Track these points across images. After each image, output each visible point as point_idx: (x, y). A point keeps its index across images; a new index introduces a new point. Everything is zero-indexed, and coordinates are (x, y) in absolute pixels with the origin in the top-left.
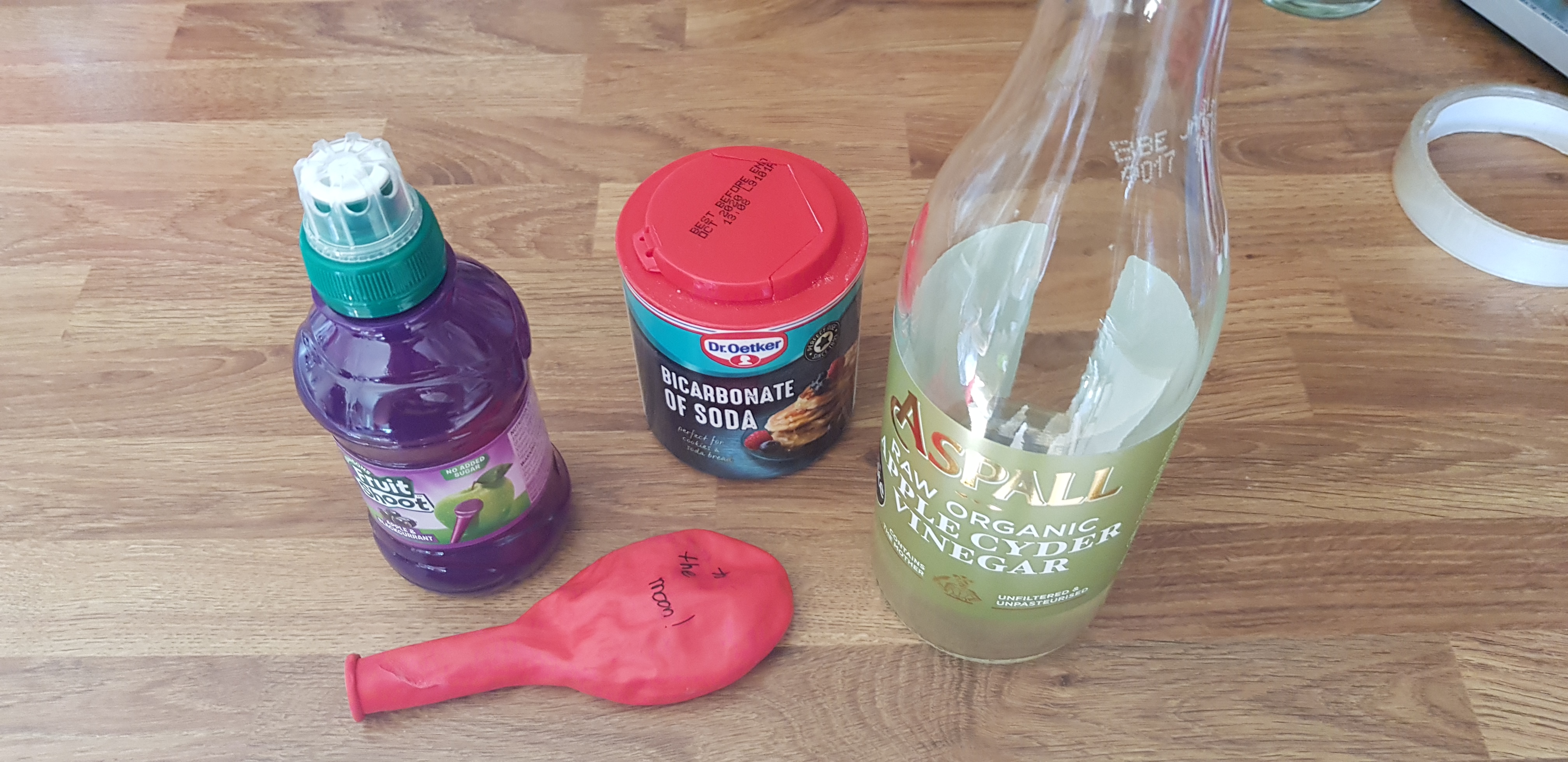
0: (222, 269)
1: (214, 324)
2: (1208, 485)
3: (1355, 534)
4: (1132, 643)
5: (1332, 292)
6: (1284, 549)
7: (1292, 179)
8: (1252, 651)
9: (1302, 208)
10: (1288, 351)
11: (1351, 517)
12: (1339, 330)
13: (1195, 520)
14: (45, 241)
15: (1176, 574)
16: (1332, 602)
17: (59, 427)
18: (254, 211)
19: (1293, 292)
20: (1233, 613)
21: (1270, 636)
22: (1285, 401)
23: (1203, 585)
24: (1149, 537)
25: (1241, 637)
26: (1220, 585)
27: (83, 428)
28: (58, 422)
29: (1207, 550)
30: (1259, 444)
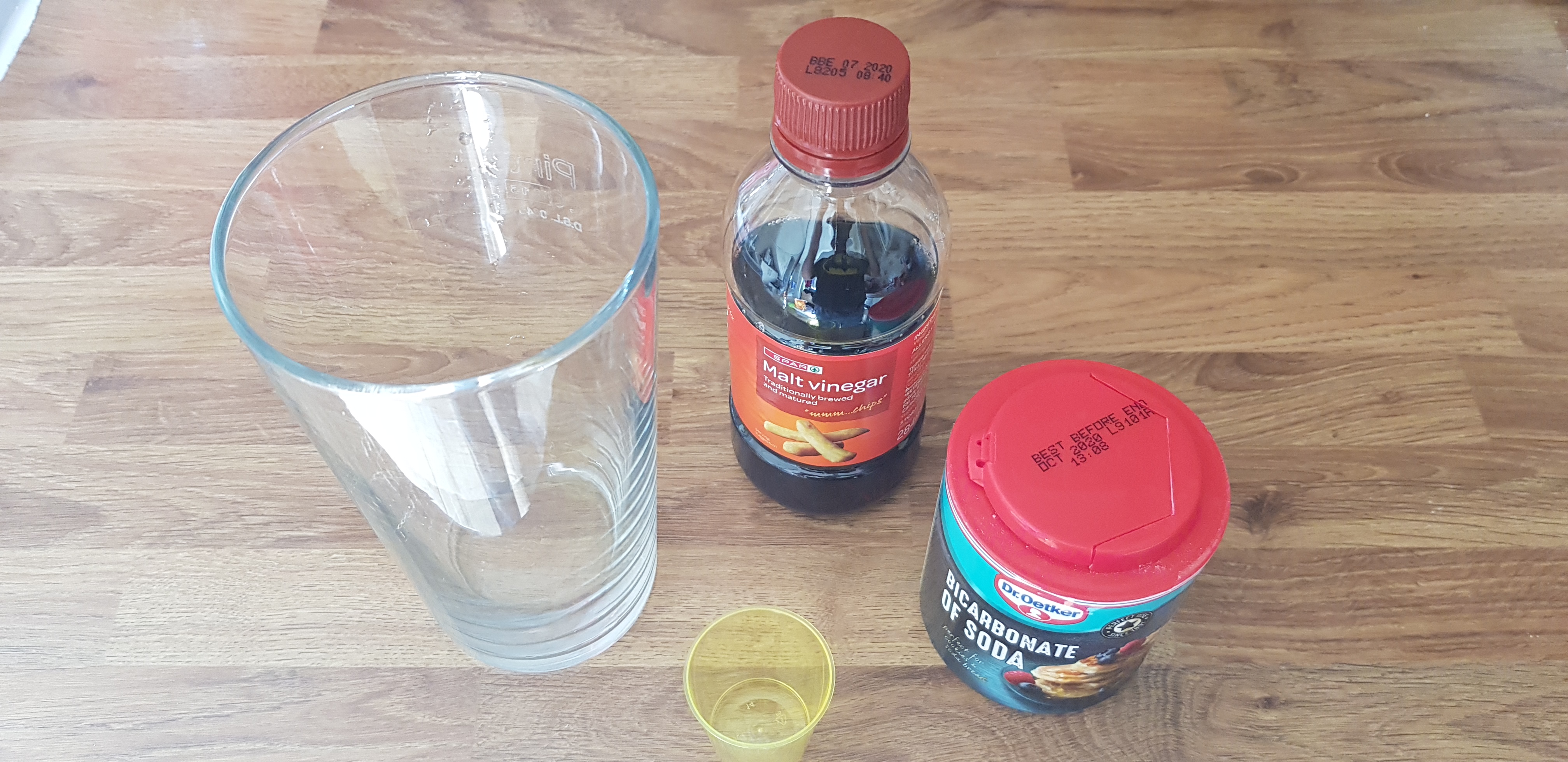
2: (1393, 508)
3: (1537, 560)
4: (1330, 666)
5: (1499, 314)
6: (1472, 574)
7: (1453, 197)
8: (1447, 676)
9: (1465, 227)
10: (1460, 375)
11: (1533, 543)
12: (1509, 353)
13: (1383, 544)
15: (1368, 597)
16: (1522, 628)
19: (1461, 314)
20: (1428, 638)
21: (1465, 660)
22: (1462, 425)
23: (1394, 610)
24: (1339, 560)
25: (1435, 662)
26: (1411, 609)
27: (272, 434)
28: (246, 427)
29: (1396, 574)
30: (1439, 468)
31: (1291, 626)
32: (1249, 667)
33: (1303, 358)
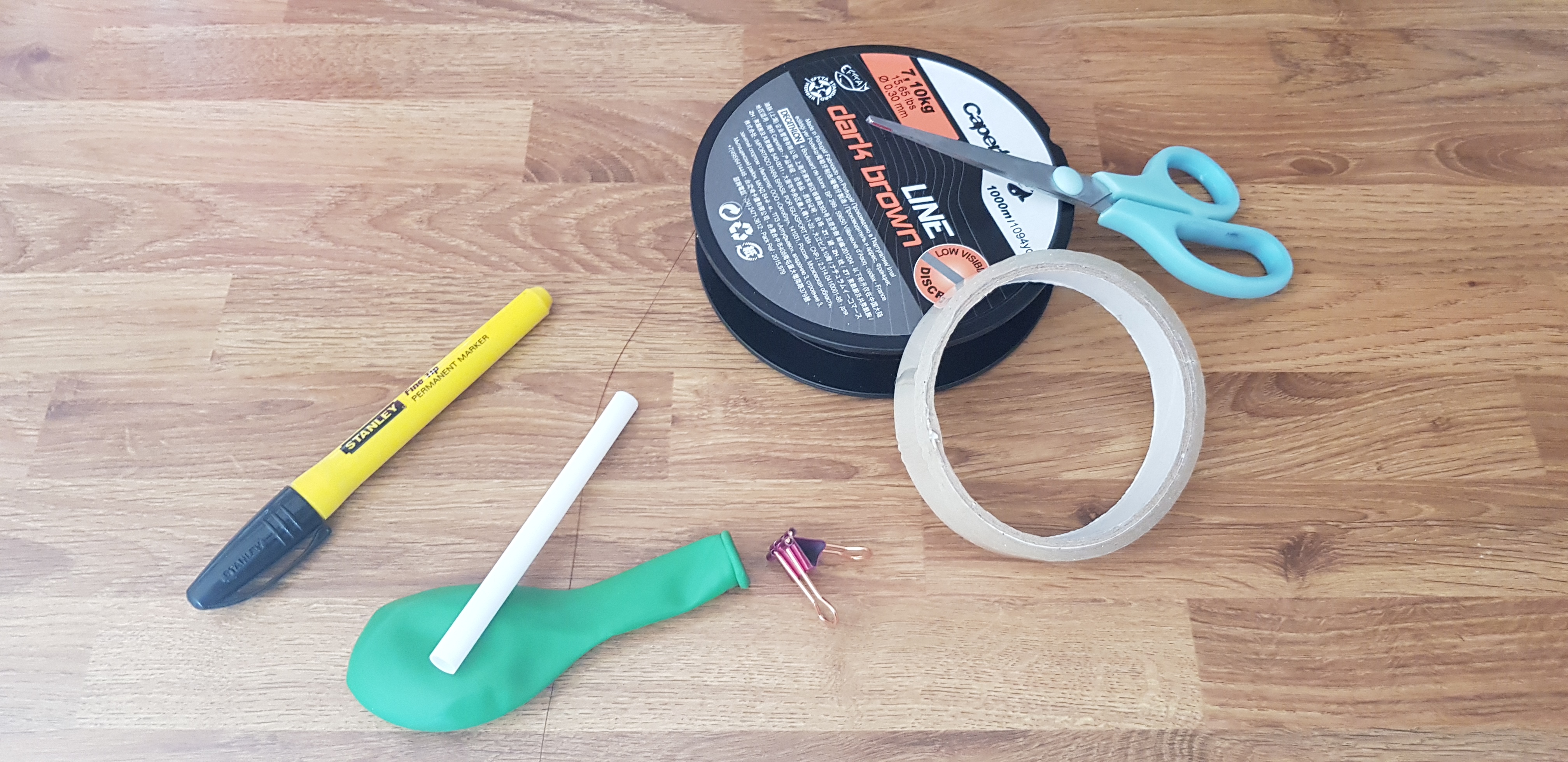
0: (374, 280)
1: (373, 346)
2: (1438, 552)
4: (1366, 732)
6: (1519, 627)
7: (1516, 190)
8: (1491, 742)
9: (1526, 226)
10: (1516, 398)
13: (1427, 593)
14: (180, 243)
15: (1410, 654)
17: (221, 466)
18: (401, 210)
19: (1520, 327)
20: (1471, 700)
21: (1509, 725)
22: (1515, 456)
23: (1437, 668)
24: (1380, 612)
25: (1479, 728)
26: (1455, 667)
27: (246, 467)
28: (221, 458)
29: (1440, 627)
30: (1491, 505)
31: (1327, 686)
32: (1281, 733)
33: (1347, 378)
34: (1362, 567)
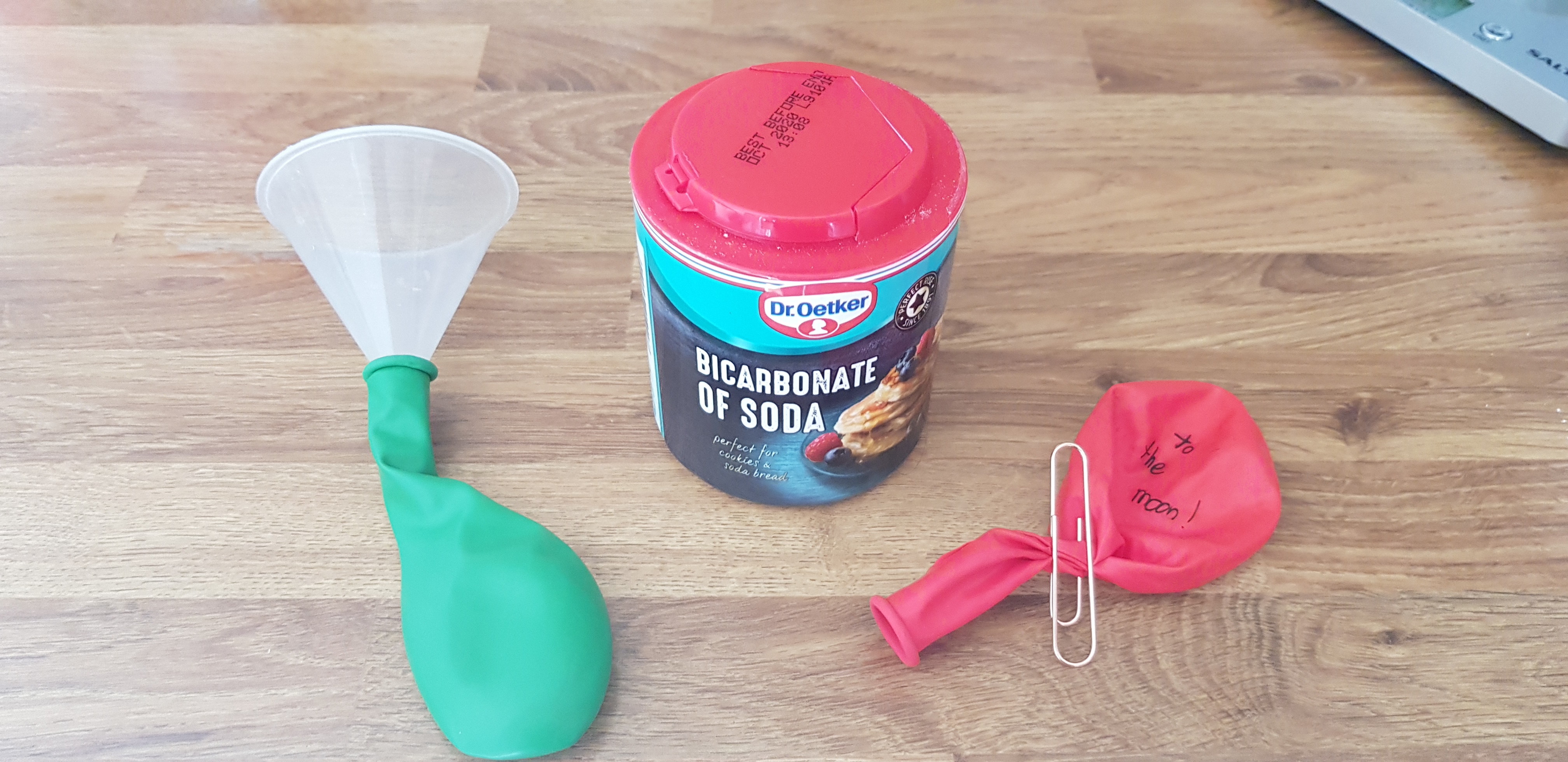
4: (1463, 594)
13: (1509, 456)
15: (1499, 516)
17: (110, 337)
23: (1534, 529)
24: (1459, 474)
27: (139, 338)
28: (110, 330)
29: (1531, 489)
30: (1564, 373)
31: (1409, 548)
32: (1362, 596)
34: (1430, 431)
